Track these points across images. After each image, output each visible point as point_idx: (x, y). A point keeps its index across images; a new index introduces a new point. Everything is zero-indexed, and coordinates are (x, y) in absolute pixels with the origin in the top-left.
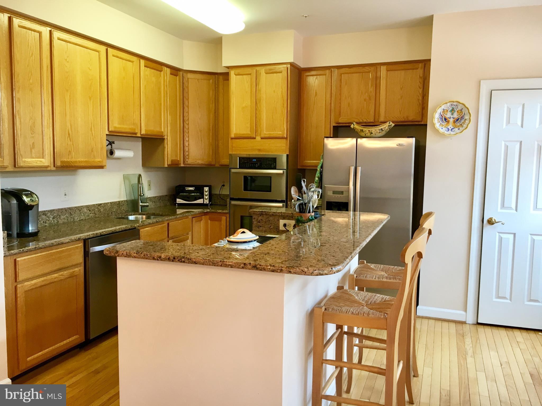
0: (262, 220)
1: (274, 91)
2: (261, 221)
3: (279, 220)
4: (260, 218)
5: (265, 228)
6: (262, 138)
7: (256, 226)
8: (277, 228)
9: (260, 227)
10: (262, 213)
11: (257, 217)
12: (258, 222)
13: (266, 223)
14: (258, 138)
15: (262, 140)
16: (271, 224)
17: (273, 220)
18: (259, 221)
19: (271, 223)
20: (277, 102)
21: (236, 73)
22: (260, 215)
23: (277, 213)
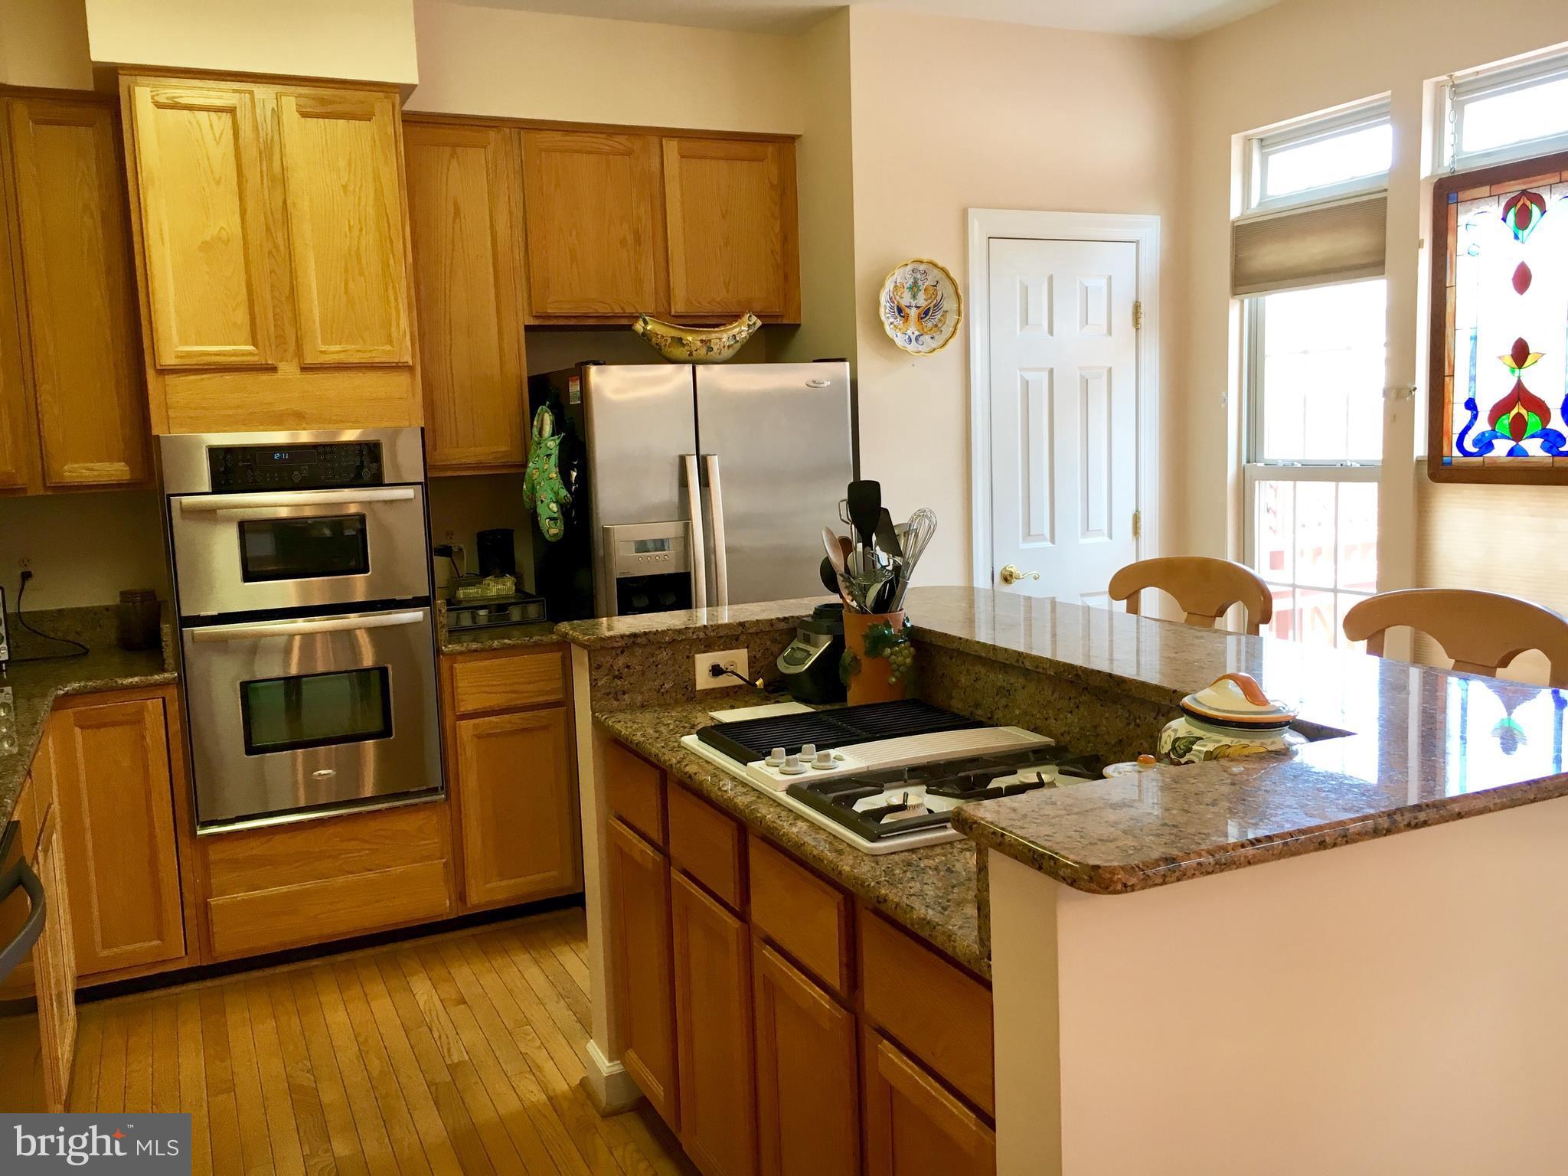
0: (628, 667)
1: (345, 188)
2: (626, 670)
3: (694, 656)
4: (621, 661)
5: (642, 693)
6: (305, 369)
7: (608, 694)
8: (686, 687)
9: (624, 694)
10: (634, 642)
11: (609, 659)
12: (615, 677)
13: (643, 674)
14: (288, 370)
15: (310, 376)
16: (662, 677)
17: (669, 659)
18: (617, 673)
19: (662, 674)
20: (361, 230)
21: (162, 99)
22: (619, 652)
23: (691, 631)
